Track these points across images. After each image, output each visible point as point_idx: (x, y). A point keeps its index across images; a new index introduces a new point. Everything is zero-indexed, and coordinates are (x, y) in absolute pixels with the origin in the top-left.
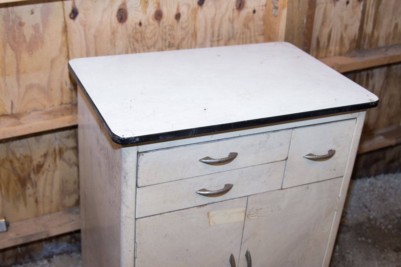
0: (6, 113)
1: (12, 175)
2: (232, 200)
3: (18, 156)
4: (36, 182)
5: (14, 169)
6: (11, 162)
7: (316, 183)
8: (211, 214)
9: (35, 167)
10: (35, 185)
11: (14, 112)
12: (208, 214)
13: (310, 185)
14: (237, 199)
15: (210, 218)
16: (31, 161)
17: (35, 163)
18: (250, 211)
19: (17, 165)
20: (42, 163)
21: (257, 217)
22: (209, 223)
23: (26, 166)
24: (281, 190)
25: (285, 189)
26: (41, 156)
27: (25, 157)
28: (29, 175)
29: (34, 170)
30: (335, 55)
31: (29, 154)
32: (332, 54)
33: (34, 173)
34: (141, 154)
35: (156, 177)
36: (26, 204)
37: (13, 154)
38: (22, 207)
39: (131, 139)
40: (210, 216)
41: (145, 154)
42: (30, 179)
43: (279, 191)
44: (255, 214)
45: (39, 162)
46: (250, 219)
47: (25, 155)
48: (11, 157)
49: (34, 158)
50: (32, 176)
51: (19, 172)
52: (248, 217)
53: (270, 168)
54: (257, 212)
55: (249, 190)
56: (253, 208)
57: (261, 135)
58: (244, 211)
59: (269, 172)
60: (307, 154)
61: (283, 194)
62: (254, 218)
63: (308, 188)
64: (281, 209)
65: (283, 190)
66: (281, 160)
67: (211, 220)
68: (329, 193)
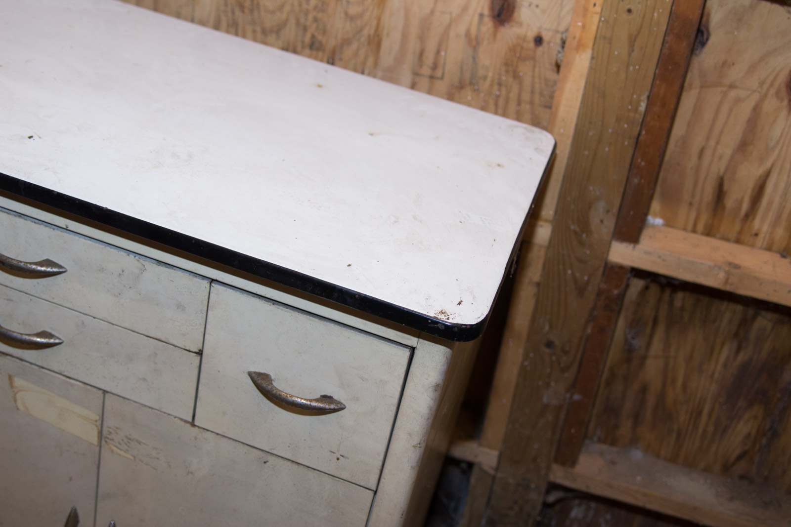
2: (64, 378)
7: (289, 463)
8: (18, 382)
12: (10, 378)
13: (271, 459)
14: (78, 383)
15: (15, 390)
18: (111, 430)
21: (129, 456)
22: (15, 401)
24: (188, 426)
25: (199, 427)
30: (769, 249)
32: (760, 241)
40: (13, 385)
43: (182, 423)
44: (126, 447)
46: (112, 451)
52: (106, 441)
53: (156, 354)
54: (128, 444)
55: (105, 377)
56: (117, 428)
57: (123, 253)
58: (96, 421)
59: (155, 363)
60: (257, 371)
61: (196, 438)
62: (122, 453)
63: (265, 462)
64: (192, 473)
65: (197, 428)
66: (184, 347)
67: (18, 396)
68: (330, 511)
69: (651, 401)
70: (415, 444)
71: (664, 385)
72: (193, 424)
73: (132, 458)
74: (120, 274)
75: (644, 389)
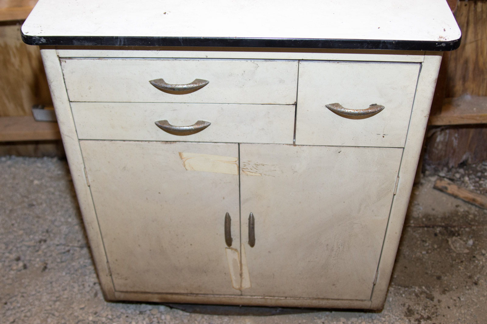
2: (214, 144)
7: (354, 148)
8: (185, 155)
12: (180, 154)
13: (343, 149)
14: (222, 144)
15: (184, 160)
18: (245, 164)
21: (258, 174)
22: (185, 166)
24: (292, 146)
25: (298, 145)
34: (63, 60)
35: (90, 92)
39: (35, 38)
40: (183, 157)
41: (67, 61)
43: (289, 146)
44: (256, 170)
46: (247, 175)
52: (243, 171)
53: (269, 113)
54: (256, 168)
55: (239, 136)
56: (249, 161)
57: (243, 61)
58: (236, 161)
59: (269, 118)
60: (331, 103)
61: (297, 152)
62: (253, 174)
63: (339, 152)
64: (296, 172)
65: (297, 146)
66: (286, 104)
67: (186, 163)
68: (379, 166)
70: (425, 115)
71: (477, 56)
72: (294, 144)
73: (260, 175)
74: (243, 74)
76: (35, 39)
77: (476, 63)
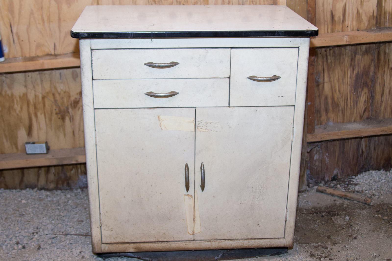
0: (50, 53)
1: (55, 107)
3: (59, 90)
4: (73, 116)
5: (56, 101)
6: (54, 95)
7: (265, 107)
8: (161, 117)
9: (73, 102)
10: (72, 119)
11: (56, 53)
12: (159, 117)
13: (258, 108)
15: (160, 121)
16: (69, 97)
17: (72, 99)
18: (199, 122)
19: (58, 98)
20: (78, 100)
21: (207, 131)
22: (161, 126)
23: (65, 100)
25: (232, 107)
26: (77, 94)
27: (65, 92)
28: (68, 109)
29: (71, 105)
31: (67, 90)
33: (72, 108)
34: (93, 50)
35: (107, 72)
36: (65, 135)
37: (56, 88)
38: (62, 136)
40: (160, 119)
41: (96, 51)
42: (68, 112)
43: (226, 108)
44: (205, 127)
45: (76, 98)
46: (200, 131)
47: (64, 90)
48: (54, 90)
49: (72, 94)
50: (70, 110)
51: (60, 105)
52: (198, 128)
53: (214, 84)
54: (206, 126)
55: (195, 101)
56: (201, 120)
57: (200, 49)
58: (193, 121)
59: (214, 88)
60: (250, 76)
61: (231, 112)
62: (204, 130)
63: (256, 111)
64: (231, 127)
65: (231, 107)
66: (224, 77)
67: (162, 124)
68: (281, 120)
69: (330, 101)
70: (305, 82)
71: (333, 93)
72: (229, 107)
73: (208, 131)
74: (199, 57)
75: (326, 98)
76: (81, 34)
77: (333, 98)
